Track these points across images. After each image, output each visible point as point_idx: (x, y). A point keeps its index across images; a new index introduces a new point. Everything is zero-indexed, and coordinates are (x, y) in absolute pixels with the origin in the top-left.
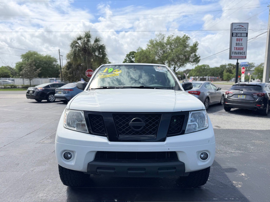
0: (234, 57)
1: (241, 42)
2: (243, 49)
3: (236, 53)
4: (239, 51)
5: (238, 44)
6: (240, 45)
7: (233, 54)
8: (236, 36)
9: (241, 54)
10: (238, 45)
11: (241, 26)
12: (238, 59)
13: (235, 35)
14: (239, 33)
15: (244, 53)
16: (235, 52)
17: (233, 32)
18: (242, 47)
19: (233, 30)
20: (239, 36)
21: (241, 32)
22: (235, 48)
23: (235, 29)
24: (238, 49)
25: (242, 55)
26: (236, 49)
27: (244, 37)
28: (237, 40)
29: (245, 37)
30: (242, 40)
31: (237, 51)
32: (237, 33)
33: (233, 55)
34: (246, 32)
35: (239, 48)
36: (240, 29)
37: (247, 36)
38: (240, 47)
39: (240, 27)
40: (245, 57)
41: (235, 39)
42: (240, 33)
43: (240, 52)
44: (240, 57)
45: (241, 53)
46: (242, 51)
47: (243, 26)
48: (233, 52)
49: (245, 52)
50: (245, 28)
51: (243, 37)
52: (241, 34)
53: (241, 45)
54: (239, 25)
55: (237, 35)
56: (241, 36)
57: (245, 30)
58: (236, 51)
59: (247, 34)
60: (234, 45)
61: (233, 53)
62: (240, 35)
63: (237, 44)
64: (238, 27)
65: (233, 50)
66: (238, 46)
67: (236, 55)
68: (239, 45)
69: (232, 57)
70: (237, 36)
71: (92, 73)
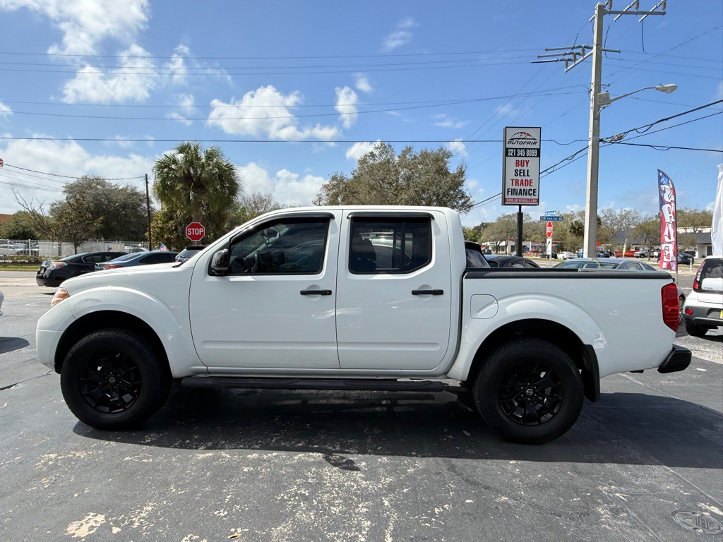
0: (512, 200)
1: (525, 168)
2: (532, 184)
3: (515, 192)
4: (522, 188)
5: (520, 173)
6: (524, 175)
7: (510, 193)
8: (514, 156)
9: (526, 195)
10: (520, 175)
11: (525, 133)
12: (520, 206)
13: (513, 154)
14: (520, 149)
15: (534, 192)
16: (514, 189)
17: (508, 146)
18: (528, 178)
19: (507, 142)
20: (520, 156)
21: (526, 146)
22: (513, 180)
23: (512, 139)
24: (519, 182)
25: (528, 197)
26: (516, 182)
27: (532, 157)
28: (517, 163)
29: (534, 157)
30: (527, 164)
31: (518, 188)
32: (516, 149)
33: (509, 196)
34: (537, 146)
35: (522, 180)
36: (524, 141)
37: (539, 155)
38: (524, 178)
39: (523, 136)
40: (536, 201)
41: (511, 161)
42: (523, 149)
43: (524, 190)
44: (525, 201)
45: (526, 192)
46: (528, 188)
47: (528, 135)
48: (508, 189)
49: (537, 191)
50: (534, 139)
51: (529, 156)
52: (525, 151)
53: (526, 174)
54: (521, 133)
55: (517, 152)
56: (526, 156)
57: (535, 143)
58: (514, 187)
59: (539, 150)
60: (511, 175)
61: (508, 192)
62: (522, 153)
63: (517, 173)
64: (518, 136)
65: (509, 185)
66: (518, 178)
67: (515, 197)
68: (522, 174)
69: (507, 200)
70: (516, 156)
71: (200, 231)
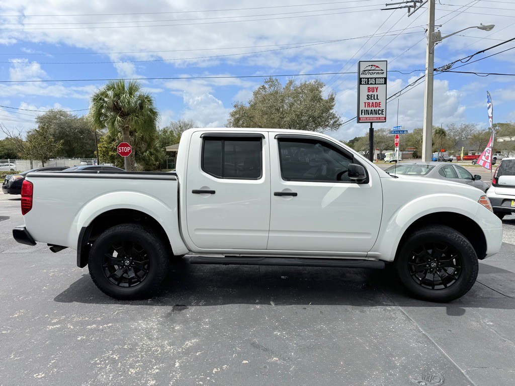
0: (365, 119)
1: (375, 93)
2: (380, 106)
3: (367, 112)
4: (373, 109)
5: (371, 97)
6: (374, 99)
8: (366, 84)
9: (376, 114)
10: (371, 99)
11: (375, 66)
12: (371, 123)
13: (366, 82)
14: (371, 78)
15: (382, 112)
16: (367, 110)
17: (362, 76)
18: (376, 101)
19: (361, 73)
20: (371, 84)
21: (375, 76)
22: (365, 103)
23: (364, 71)
24: (371, 105)
25: (377, 116)
26: (368, 105)
27: (380, 84)
28: (368, 90)
29: (382, 84)
30: (377, 90)
31: (370, 109)
32: (368, 78)
33: (362, 116)
34: (384, 76)
35: (373, 103)
36: (374, 72)
37: (385, 83)
38: (374, 101)
39: (373, 68)
40: (383, 118)
41: (364, 88)
42: (373, 78)
43: (374, 110)
44: (375, 119)
45: (376, 112)
46: (378, 108)
47: (377, 67)
48: (362, 110)
49: (384, 111)
50: (382, 70)
51: (378, 84)
52: (375, 80)
53: (376, 98)
54: (372, 65)
55: (368, 81)
56: (375, 84)
57: (383, 73)
58: (367, 108)
59: (386, 79)
60: (364, 99)
61: (362, 112)
62: (373, 81)
63: (369, 97)
64: (369, 68)
65: (362, 107)
66: (370, 101)
69: (361, 119)
70: (368, 84)
71: (128, 149)
